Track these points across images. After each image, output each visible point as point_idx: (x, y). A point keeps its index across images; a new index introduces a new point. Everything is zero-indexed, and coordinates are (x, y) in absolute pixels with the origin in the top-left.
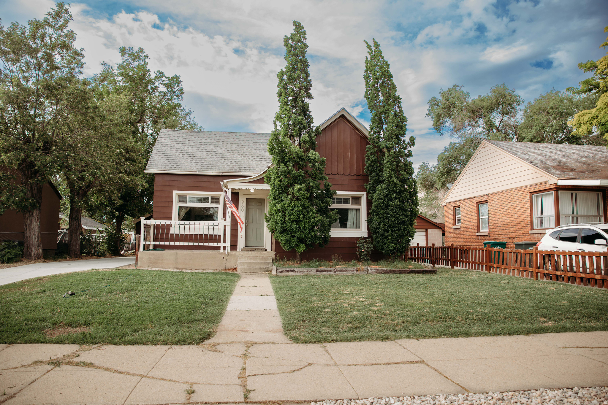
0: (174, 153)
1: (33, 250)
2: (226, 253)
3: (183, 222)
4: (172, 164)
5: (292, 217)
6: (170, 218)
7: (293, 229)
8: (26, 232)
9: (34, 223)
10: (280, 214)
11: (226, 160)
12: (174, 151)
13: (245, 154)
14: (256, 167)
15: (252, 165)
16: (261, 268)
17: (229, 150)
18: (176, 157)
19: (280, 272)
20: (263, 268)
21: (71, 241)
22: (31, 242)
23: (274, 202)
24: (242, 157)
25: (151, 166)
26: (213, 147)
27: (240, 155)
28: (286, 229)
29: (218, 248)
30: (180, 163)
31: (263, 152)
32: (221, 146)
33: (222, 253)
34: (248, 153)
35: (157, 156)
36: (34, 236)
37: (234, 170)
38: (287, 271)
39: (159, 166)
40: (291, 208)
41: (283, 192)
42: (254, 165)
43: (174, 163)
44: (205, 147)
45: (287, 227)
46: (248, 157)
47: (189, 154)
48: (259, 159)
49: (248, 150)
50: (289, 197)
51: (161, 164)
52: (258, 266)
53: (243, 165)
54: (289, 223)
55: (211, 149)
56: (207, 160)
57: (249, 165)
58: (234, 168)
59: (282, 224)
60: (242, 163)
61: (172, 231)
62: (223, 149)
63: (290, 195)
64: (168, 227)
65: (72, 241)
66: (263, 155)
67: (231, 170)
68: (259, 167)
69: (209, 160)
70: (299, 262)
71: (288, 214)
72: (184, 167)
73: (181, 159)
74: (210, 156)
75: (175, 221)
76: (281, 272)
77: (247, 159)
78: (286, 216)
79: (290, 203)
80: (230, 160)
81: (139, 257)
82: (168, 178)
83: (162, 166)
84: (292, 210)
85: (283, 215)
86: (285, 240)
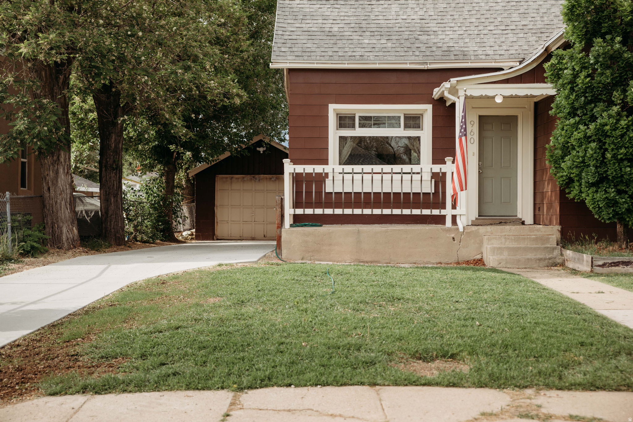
0: (321, 25)
1: (65, 230)
2: (461, 229)
3: (348, 168)
4: (323, 50)
5: (623, 151)
6: (325, 162)
7: (622, 176)
8: (47, 195)
9: (63, 177)
10: (593, 145)
11: (432, 37)
12: (320, 21)
13: (468, 20)
14: (497, 48)
15: (488, 44)
16: (540, 260)
17: (432, 14)
18: (327, 33)
19: (599, 266)
20: (545, 259)
21: (107, 213)
22: (59, 214)
23: (572, 121)
24: (464, 28)
25: (281, 54)
26: (398, 9)
27: (459, 24)
28: (607, 175)
29: (441, 220)
30: (339, 46)
31: (506, 15)
32: (415, 6)
33: (449, 230)
34: (473, 20)
35: (288, 33)
36: (63, 203)
37: (453, 57)
38: (616, 264)
39: (297, 54)
40: (618, 133)
41: (595, 100)
42: (492, 44)
43: (326, 46)
44: (380, 9)
45: (609, 173)
46: (476, 29)
47: (353, 25)
48: (500, 32)
49: (473, 12)
50: (616, 109)
51: (300, 49)
52: (530, 256)
53: (469, 45)
54: (614, 163)
55: (393, 13)
56: (393, 37)
57: (482, 44)
58: (452, 53)
59: (596, 167)
60: (467, 40)
61: (329, 188)
62: (419, 13)
63: (616, 105)
64: (321, 178)
65: (110, 213)
66: (508, 21)
67: (448, 58)
68: (505, 48)
69: (397, 37)
70: (624, 246)
71: (612, 146)
72: (350, 54)
73: (338, 37)
74: (397, 29)
75: (334, 167)
76: (603, 266)
77: (476, 32)
78: (606, 150)
79: (616, 123)
80: (441, 37)
81: (282, 240)
82: (316, 78)
83: (304, 54)
84: (622, 136)
85: (600, 148)
86: (604, 200)
